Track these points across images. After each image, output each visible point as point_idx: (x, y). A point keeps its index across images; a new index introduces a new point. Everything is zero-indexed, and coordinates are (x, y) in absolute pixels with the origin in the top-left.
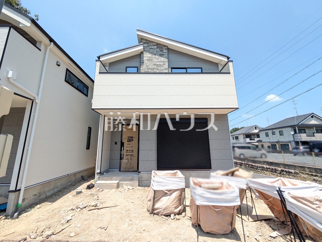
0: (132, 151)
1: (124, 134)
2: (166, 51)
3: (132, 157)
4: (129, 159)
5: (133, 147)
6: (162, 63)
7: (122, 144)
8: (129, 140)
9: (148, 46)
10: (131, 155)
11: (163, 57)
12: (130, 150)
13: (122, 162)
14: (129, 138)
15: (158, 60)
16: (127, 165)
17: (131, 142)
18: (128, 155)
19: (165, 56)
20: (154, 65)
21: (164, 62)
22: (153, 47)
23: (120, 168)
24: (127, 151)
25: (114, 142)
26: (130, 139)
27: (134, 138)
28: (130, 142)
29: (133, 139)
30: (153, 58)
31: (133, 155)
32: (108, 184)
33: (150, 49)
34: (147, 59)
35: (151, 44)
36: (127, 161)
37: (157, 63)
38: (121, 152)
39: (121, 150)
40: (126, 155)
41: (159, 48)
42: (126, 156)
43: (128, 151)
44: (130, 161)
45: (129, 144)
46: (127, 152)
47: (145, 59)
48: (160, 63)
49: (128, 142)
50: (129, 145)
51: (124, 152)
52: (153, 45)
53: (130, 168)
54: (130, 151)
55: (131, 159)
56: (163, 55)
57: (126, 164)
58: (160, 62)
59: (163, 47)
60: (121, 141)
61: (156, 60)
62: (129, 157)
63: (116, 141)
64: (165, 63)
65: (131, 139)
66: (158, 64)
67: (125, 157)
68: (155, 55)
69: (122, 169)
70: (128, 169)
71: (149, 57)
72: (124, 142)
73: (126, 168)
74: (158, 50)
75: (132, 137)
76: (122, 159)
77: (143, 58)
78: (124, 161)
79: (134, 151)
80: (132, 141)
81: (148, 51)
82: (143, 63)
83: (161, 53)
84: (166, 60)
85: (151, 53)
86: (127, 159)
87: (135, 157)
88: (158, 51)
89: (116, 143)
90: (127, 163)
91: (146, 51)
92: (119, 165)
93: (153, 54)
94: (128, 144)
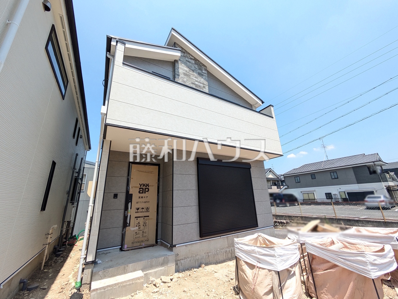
0: (148, 209)
1: (132, 178)
2: (205, 72)
3: (147, 219)
4: (142, 224)
5: (148, 202)
6: (201, 84)
7: (129, 198)
8: (141, 189)
9: (184, 56)
10: (145, 217)
11: (203, 78)
12: (143, 208)
13: (128, 231)
14: (142, 186)
15: (197, 79)
16: (138, 236)
17: (145, 193)
18: (139, 217)
19: (204, 77)
20: (193, 83)
21: (203, 84)
22: (190, 60)
23: (122, 245)
24: (138, 209)
25: (113, 195)
26: (144, 187)
27: (151, 186)
28: (143, 193)
29: (148, 189)
30: (190, 74)
31: (148, 216)
32: (124, 284)
33: (187, 61)
34: (184, 73)
35: (188, 55)
36: (137, 228)
37: (196, 83)
38: (125, 213)
39: (126, 208)
40: (136, 217)
41: (197, 65)
42: (136, 219)
43: (139, 211)
44: (142, 227)
45: (142, 197)
46: (137, 212)
47: (181, 71)
48: (200, 84)
49: (139, 193)
50: (141, 199)
51: (132, 212)
52: (190, 58)
53: (142, 241)
54: (143, 210)
55: (145, 224)
56: (203, 75)
57: (135, 234)
58: (199, 82)
59: (202, 66)
60: (127, 192)
61: (195, 78)
62: (141, 220)
63: (115, 192)
64: (205, 86)
65: (145, 189)
66: (197, 85)
67: (133, 222)
68: (193, 71)
69: (126, 246)
70: (138, 244)
71: (186, 71)
72: (132, 195)
73: (133, 243)
74: (196, 66)
75: (148, 185)
76: (127, 226)
77: (178, 69)
78: (132, 229)
79: (150, 210)
80: (147, 191)
81: (184, 62)
82: (179, 75)
83: (200, 71)
84: (206, 83)
85: (188, 67)
86: (138, 225)
87: (151, 219)
88: (197, 69)
89: (116, 196)
90: (138, 232)
91: (182, 61)
92: (119, 239)
93: (191, 69)
94: (139, 197)
